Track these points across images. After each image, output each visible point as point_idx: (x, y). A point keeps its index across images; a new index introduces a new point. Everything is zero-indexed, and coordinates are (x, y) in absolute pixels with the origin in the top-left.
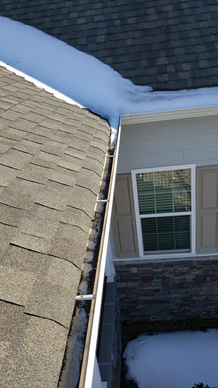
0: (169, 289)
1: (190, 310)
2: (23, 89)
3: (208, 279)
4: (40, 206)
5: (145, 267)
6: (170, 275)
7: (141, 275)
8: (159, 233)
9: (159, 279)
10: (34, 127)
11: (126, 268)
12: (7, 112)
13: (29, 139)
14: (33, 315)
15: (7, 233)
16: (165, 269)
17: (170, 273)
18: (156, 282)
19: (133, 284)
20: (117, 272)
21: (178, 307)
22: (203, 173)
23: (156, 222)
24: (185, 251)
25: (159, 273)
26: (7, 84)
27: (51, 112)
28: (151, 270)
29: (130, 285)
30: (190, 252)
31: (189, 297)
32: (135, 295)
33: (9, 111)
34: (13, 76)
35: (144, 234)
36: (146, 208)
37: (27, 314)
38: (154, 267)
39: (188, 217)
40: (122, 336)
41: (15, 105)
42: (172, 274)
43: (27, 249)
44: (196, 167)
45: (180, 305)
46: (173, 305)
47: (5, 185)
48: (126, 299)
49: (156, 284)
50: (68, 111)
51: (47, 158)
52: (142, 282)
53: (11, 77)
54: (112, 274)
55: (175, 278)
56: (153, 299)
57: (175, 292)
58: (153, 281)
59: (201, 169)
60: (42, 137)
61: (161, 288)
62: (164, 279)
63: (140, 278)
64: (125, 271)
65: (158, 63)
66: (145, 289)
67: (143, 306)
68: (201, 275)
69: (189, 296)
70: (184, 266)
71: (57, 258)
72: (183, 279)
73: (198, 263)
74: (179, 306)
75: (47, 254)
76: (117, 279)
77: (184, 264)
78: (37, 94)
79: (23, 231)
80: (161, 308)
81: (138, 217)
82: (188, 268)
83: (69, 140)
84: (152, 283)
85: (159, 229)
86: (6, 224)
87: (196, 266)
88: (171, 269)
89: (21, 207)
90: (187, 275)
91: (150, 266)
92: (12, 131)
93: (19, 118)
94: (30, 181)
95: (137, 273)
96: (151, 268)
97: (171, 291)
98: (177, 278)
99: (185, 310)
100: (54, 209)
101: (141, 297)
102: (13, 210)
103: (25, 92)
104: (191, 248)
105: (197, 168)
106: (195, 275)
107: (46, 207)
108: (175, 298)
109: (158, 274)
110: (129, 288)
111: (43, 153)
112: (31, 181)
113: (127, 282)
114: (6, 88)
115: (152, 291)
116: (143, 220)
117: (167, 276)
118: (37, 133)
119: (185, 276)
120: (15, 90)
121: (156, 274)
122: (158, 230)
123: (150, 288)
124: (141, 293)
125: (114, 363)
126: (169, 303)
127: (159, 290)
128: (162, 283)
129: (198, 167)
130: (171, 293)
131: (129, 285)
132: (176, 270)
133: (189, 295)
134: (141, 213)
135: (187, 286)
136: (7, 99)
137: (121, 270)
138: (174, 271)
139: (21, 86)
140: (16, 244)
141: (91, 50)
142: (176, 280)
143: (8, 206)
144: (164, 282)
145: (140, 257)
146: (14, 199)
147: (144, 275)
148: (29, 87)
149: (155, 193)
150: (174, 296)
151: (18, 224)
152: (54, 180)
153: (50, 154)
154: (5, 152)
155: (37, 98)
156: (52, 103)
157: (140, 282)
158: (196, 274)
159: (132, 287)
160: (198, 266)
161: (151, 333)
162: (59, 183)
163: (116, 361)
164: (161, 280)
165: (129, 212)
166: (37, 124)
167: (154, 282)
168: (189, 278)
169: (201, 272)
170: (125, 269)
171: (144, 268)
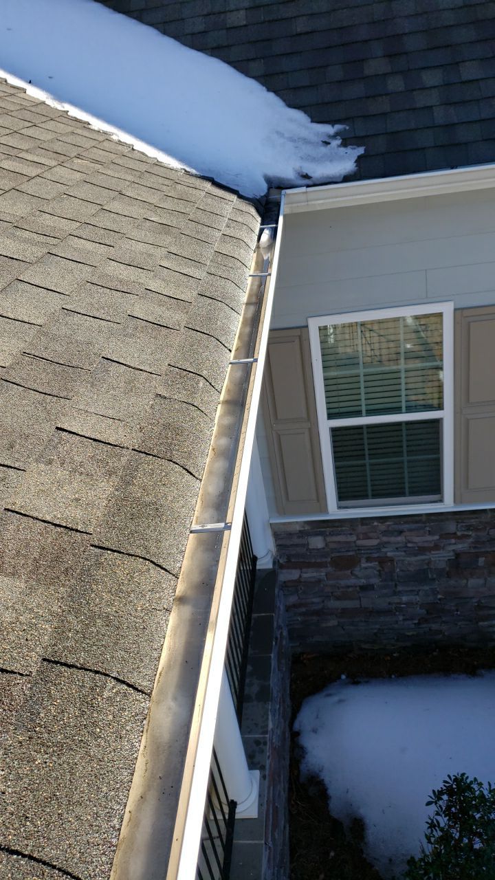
0: (394, 583)
1: (441, 631)
2: (67, 134)
3: (481, 560)
4: (114, 363)
5: (341, 534)
6: (397, 553)
7: (332, 553)
8: (373, 461)
9: (371, 562)
10: (93, 211)
11: (299, 537)
12: (33, 181)
13: (84, 237)
14: (108, 549)
15: (48, 408)
16: (385, 539)
17: (397, 548)
18: (366, 568)
19: (315, 574)
20: (280, 547)
21: (415, 624)
22: (469, 322)
23: (365, 436)
24: (429, 500)
25: (372, 548)
26: (30, 124)
27: (128, 183)
28: (355, 542)
29: (309, 574)
30: (441, 501)
31: (439, 602)
32: (320, 596)
33: (39, 180)
34: (43, 107)
35: (338, 464)
36: (342, 404)
37: (95, 546)
38: (361, 537)
39: (437, 423)
40: (291, 685)
41: (51, 168)
42: (402, 551)
43: (91, 439)
44: (455, 310)
45: (419, 620)
46: (404, 620)
47: (39, 322)
48: (300, 605)
49: (365, 572)
50: (167, 182)
51: (125, 273)
52: (334, 569)
53: (38, 110)
54: (269, 551)
55: (408, 559)
56: (359, 606)
57: (407, 591)
58: (358, 566)
59: (466, 313)
60: (112, 233)
61: (375, 581)
62: (382, 561)
63: (330, 559)
64: (297, 545)
65: (367, 72)
66: (343, 583)
67: (338, 622)
68: (465, 553)
69: (440, 599)
70: (428, 533)
71: (151, 457)
72: (426, 562)
73: (459, 526)
74: (416, 622)
75: (132, 449)
76: (278, 561)
77: (428, 529)
78: (96, 146)
79: (82, 407)
80: (378, 626)
81: (325, 425)
82: (437, 537)
83: (169, 239)
84: (357, 571)
85: (372, 452)
86: (46, 394)
87: (455, 534)
88: (399, 539)
89: (74, 364)
90: (433, 552)
91: (351, 534)
92: (48, 221)
93: (60, 195)
94: (90, 316)
95: (324, 548)
96: (354, 538)
97: (400, 588)
98: (413, 559)
99: (430, 630)
100: (141, 370)
101: (332, 601)
102: (58, 369)
103: (69, 141)
104: (443, 492)
105: (457, 312)
106: (452, 554)
107: (125, 365)
108: (408, 604)
109: (368, 551)
110: (305, 582)
111: (116, 264)
112: (93, 317)
113: (301, 569)
114: (30, 132)
115: (358, 588)
116: (335, 432)
117: (389, 554)
118: (101, 225)
119: (431, 556)
120: (49, 136)
121: (366, 552)
122: (369, 455)
123: (352, 581)
124: (332, 593)
125: (274, 737)
126: (395, 615)
127: (373, 585)
128: (379, 571)
129: (459, 309)
130: (399, 592)
131: (305, 575)
132: (409, 542)
133: (439, 596)
134: (331, 416)
135: (435, 576)
136: (32, 155)
137: (288, 542)
138: (406, 543)
139: (61, 128)
140: (69, 429)
141: (215, 45)
142: (410, 564)
143: (48, 360)
144: (383, 568)
145: (330, 513)
146: (59, 349)
147: (339, 552)
148: (79, 131)
149: (361, 371)
150: (404, 599)
151: (71, 394)
152: (139, 317)
153: (129, 267)
154: (34, 260)
155: (98, 154)
156: (131, 164)
157: (330, 569)
158: (453, 550)
159: (313, 580)
160: (459, 534)
161: (356, 680)
162: (150, 322)
163: (279, 733)
164: (377, 563)
165: (305, 415)
166: (100, 207)
167: (361, 570)
168: (440, 558)
169: (466, 545)
170: (296, 541)
171: (339, 537)
